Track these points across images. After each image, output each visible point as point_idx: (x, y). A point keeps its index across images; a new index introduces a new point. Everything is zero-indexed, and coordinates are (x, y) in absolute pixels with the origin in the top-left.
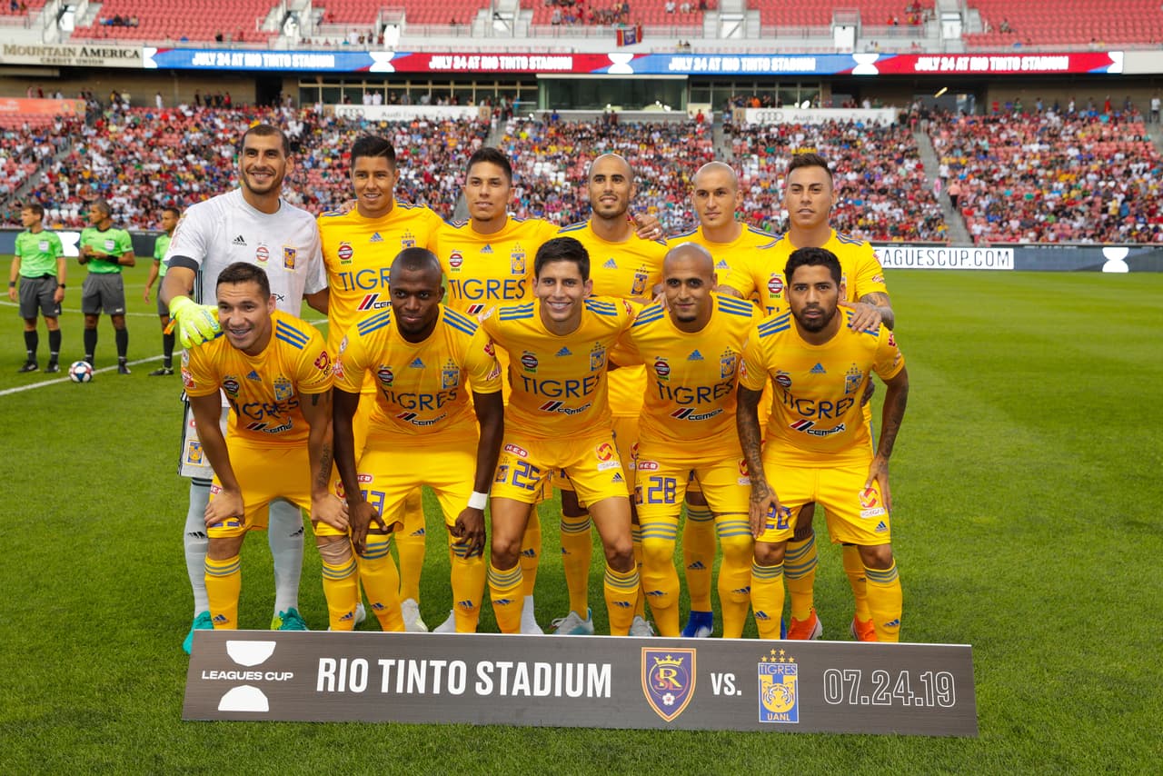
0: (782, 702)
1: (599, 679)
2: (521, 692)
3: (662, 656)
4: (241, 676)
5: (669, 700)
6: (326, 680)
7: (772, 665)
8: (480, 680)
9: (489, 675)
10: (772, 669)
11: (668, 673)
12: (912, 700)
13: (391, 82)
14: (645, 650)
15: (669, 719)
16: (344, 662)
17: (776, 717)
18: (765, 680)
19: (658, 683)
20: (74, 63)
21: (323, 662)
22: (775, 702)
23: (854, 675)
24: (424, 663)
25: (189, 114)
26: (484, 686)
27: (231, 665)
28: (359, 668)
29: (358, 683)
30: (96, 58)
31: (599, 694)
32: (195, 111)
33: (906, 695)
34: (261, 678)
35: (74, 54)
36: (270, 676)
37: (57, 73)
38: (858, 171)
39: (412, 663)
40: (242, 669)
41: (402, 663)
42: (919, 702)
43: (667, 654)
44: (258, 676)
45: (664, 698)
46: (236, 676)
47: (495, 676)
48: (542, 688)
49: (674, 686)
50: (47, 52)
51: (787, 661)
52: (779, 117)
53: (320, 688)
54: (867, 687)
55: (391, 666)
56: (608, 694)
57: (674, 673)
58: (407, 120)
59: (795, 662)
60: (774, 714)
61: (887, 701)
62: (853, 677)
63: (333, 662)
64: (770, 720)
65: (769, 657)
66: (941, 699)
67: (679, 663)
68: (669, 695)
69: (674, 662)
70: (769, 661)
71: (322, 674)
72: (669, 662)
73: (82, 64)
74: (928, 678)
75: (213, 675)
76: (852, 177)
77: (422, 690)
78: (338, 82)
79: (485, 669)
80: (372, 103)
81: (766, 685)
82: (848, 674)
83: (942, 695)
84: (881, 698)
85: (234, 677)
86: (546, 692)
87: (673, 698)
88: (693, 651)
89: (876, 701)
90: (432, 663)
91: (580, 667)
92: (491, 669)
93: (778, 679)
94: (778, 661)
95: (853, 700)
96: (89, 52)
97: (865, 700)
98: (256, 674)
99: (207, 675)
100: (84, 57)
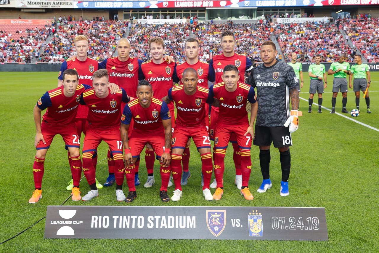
0: (257, 229)
1: (191, 222)
2: (164, 227)
3: (214, 213)
4: (64, 222)
5: (216, 229)
6: (94, 223)
7: (253, 216)
8: (149, 223)
9: (152, 221)
10: (253, 217)
11: (216, 219)
12: (304, 228)
13: (154, 11)
14: (207, 211)
15: (217, 236)
16: (100, 217)
17: (255, 234)
18: (251, 221)
19: (212, 223)
20: (50, 7)
21: (93, 217)
22: (254, 229)
23: (283, 219)
24: (129, 217)
25: (88, 23)
26: (150, 225)
27: (61, 219)
28: (106, 219)
29: (106, 225)
30: (58, 5)
31: (191, 227)
32: (90, 22)
33: (302, 226)
34: (71, 223)
35: (50, 4)
36: (74, 222)
37: (44, 11)
38: (321, 38)
39: (125, 217)
40: (65, 220)
41: (121, 217)
42: (306, 228)
43: (215, 212)
44: (70, 222)
45: (215, 228)
46: (62, 222)
47: (154, 221)
48: (171, 225)
49: (218, 224)
50: (42, 3)
51: (258, 214)
52: (289, 21)
53: (92, 226)
54: (288, 223)
55: (117, 218)
56: (195, 227)
57: (218, 219)
58: (162, 24)
59: (261, 215)
60: (254, 233)
61: (295, 228)
62: (282, 220)
63: (96, 217)
64: (253, 236)
65: (252, 213)
66: (314, 227)
67: (220, 215)
68: (216, 227)
69: (218, 215)
70: (252, 214)
71: (93, 221)
72: (216, 215)
73: (53, 7)
74: (309, 219)
75: (54, 222)
76: (319, 40)
77: (128, 227)
78: (137, 12)
79: (151, 219)
80: (149, 18)
81: (251, 223)
82: (280, 218)
83: (314, 226)
84: (293, 227)
85: (62, 223)
86: (173, 227)
87: (218, 228)
88: (225, 211)
89: (291, 228)
90: (132, 217)
91: (184, 217)
92: (153, 219)
93: (255, 221)
94: (255, 214)
95: (283, 228)
96: (55, 3)
97: (287, 228)
98: (69, 222)
99: (53, 222)
100: (54, 5)
